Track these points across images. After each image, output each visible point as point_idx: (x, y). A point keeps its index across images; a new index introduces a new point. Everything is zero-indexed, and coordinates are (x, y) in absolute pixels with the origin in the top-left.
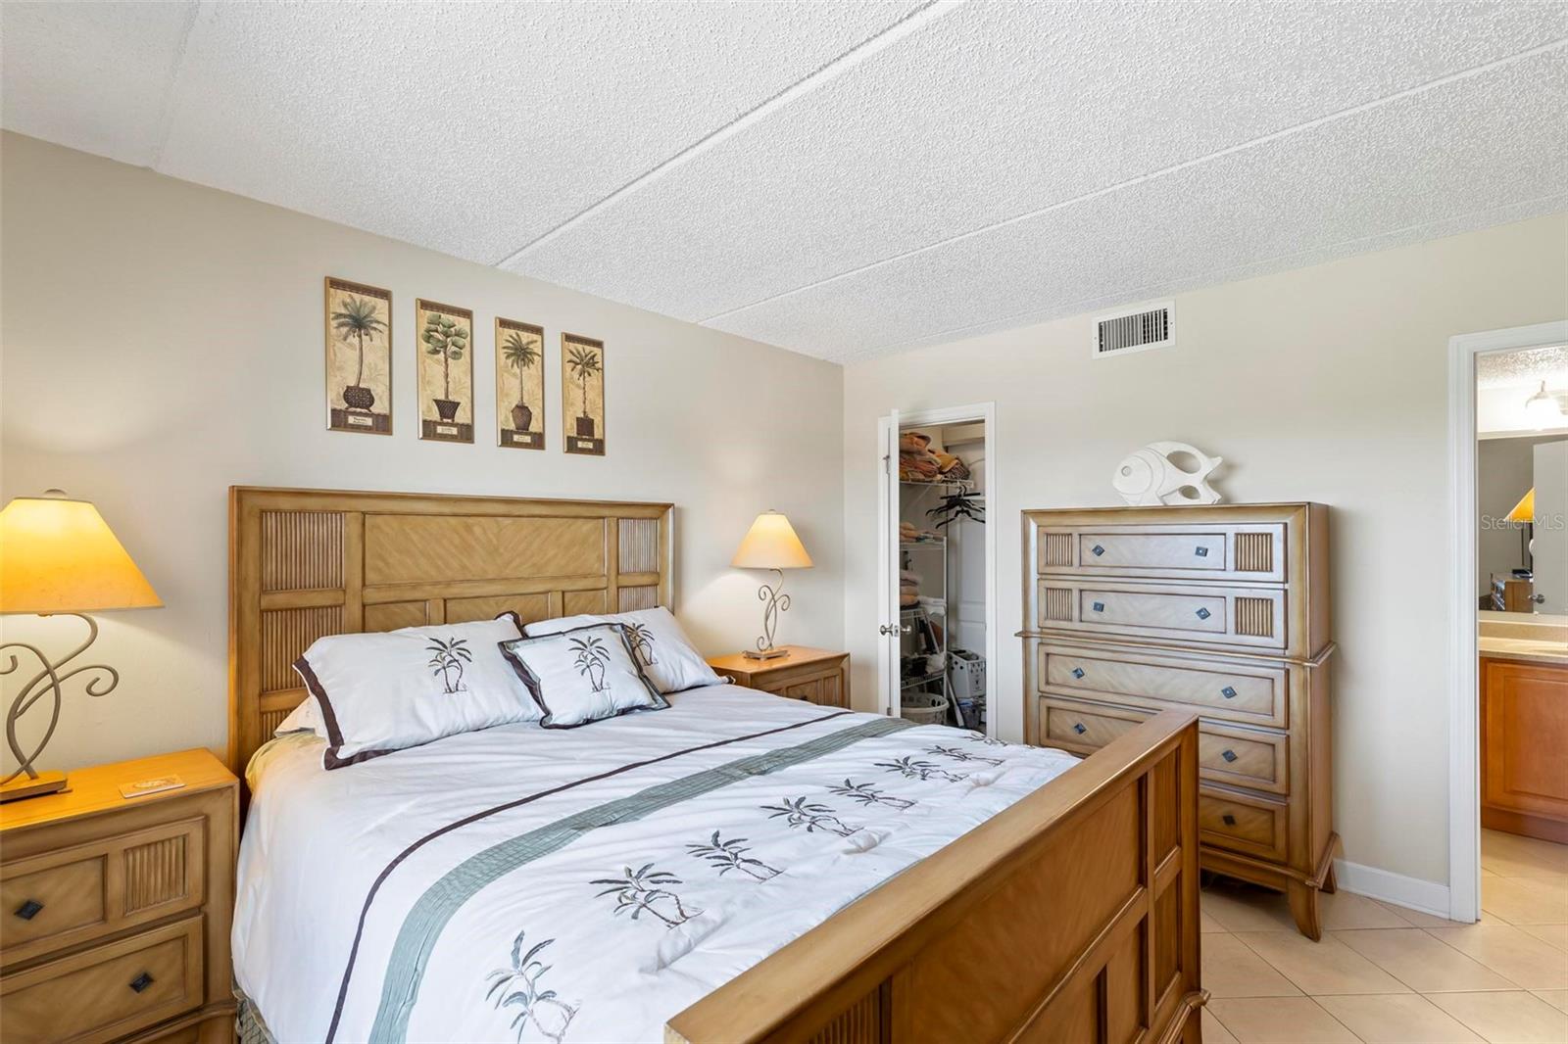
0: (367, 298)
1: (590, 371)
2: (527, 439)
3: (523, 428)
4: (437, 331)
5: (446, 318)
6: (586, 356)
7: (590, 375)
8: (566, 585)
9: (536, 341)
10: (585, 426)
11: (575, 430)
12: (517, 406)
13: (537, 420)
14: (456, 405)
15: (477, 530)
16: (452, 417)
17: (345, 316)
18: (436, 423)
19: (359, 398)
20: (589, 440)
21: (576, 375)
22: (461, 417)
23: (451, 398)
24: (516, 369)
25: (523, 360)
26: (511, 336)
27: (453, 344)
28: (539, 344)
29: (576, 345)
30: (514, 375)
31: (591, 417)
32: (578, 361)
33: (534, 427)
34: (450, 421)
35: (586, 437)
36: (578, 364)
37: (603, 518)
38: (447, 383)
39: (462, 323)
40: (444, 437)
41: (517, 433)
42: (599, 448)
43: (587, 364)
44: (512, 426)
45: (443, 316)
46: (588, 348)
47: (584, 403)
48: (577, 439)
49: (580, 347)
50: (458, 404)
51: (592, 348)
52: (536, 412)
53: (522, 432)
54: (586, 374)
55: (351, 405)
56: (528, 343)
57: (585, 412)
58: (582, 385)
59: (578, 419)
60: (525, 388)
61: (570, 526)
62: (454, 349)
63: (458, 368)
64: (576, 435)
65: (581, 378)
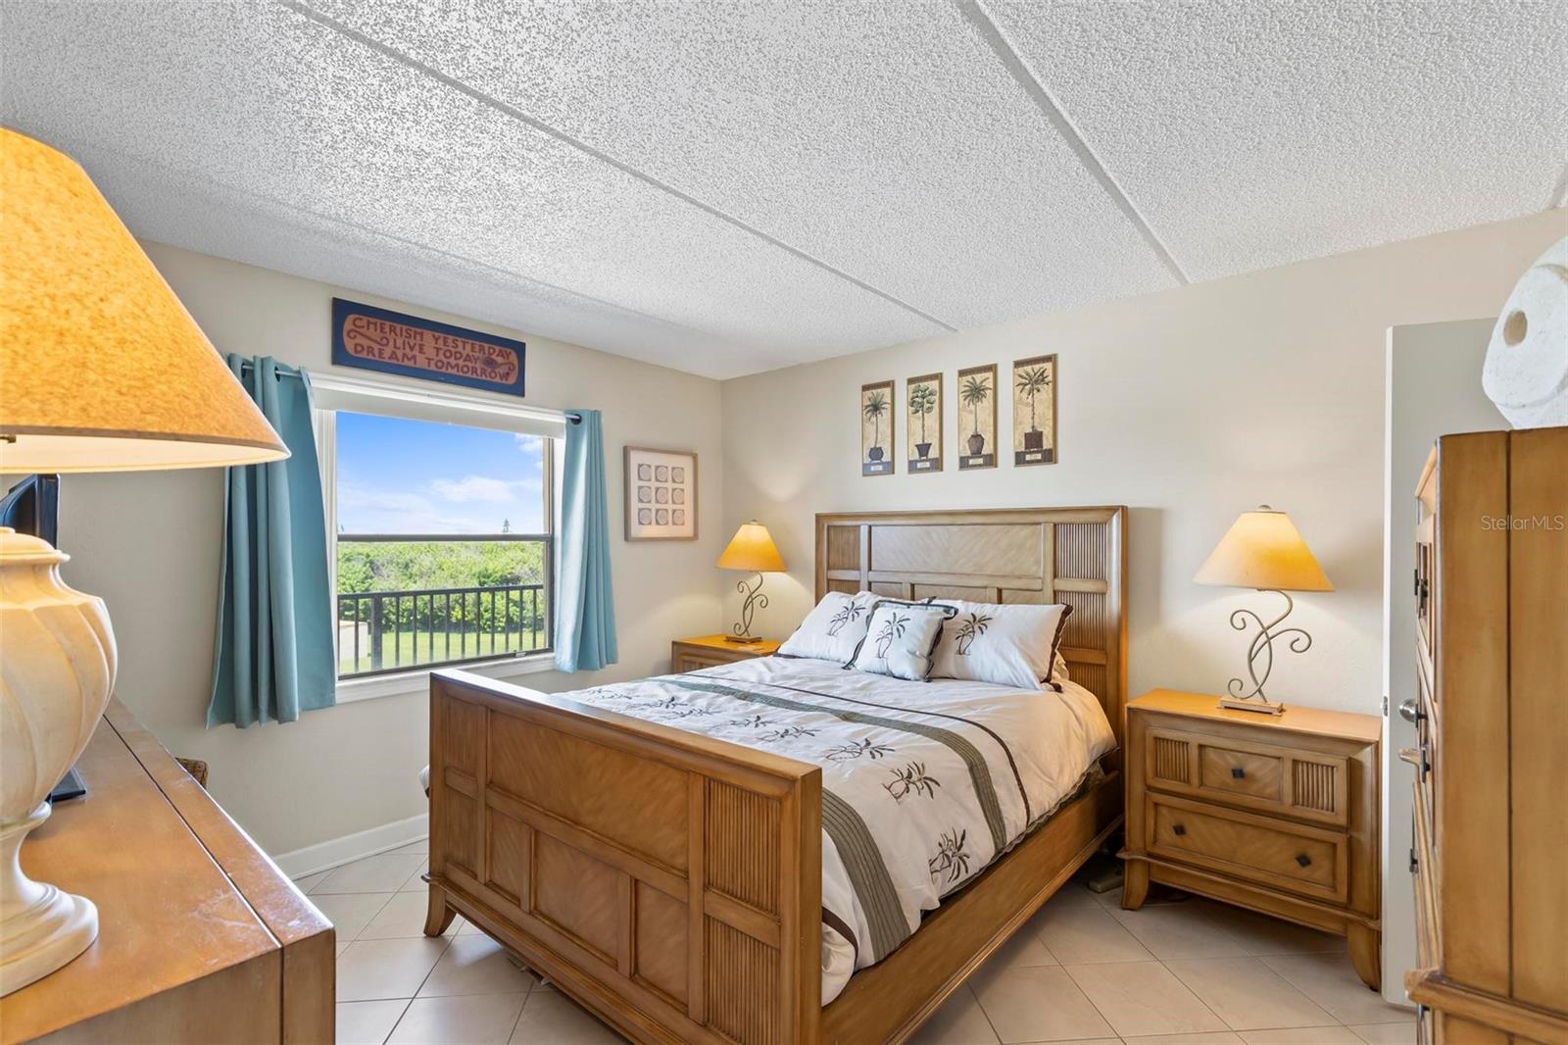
0: (879, 390)
1: (1039, 386)
2: (980, 461)
3: (977, 453)
4: (917, 397)
5: (923, 385)
6: (1038, 372)
7: (1038, 391)
8: (1002, 584)
9: (988, 378)
10: (1033, 440)
11: (1023, 445)
12: (972, 436)
13: (988, 444)
14: (929, 446)
15: (934, 536)
16: (927, 455)
17: (869, 406)
18: (917, 461)
19: (876, 453)
20: (1037, 452)
21: (1024, 395)
22: (933, 453)
23: (926, 442)
24: (972, 407)
25: (978, 397)
26: (968, 382)
27: (928, 402)
28: (991, 380)
29: (1025, 368)
30: (971, 412)
31: (1040, 430)
32: (1027, 381)
33: (987, 449)
34: (925, 458)
35: (1036, 448)
36: (1026, 385)
37: (1040, 524)
38: (924, 431)
39: (934, 385)
40: (922, 470)
41: (971, 458)
42: (1049, 457)
43: (1036, 382)
44: (969, 453)
45: (921, 384)
46: (1037, 367)
47: (1033, 418)
48: (1025, 453)
49: (1028, 368)
50: (930, 444)
51: (1041, 365)
52: (988, 437)
53: (979, 455)
54: (1035, 391)
55: (873, 460)
56: (982, 382)
57: (1033, 427)
58: (1031, 402)
59: (1026, 434)
60: (979, 420)
61: (1009, 531)
62: (929, 405)
63: (931, 419)
64: (1023, 450)
65: (1030, 396)
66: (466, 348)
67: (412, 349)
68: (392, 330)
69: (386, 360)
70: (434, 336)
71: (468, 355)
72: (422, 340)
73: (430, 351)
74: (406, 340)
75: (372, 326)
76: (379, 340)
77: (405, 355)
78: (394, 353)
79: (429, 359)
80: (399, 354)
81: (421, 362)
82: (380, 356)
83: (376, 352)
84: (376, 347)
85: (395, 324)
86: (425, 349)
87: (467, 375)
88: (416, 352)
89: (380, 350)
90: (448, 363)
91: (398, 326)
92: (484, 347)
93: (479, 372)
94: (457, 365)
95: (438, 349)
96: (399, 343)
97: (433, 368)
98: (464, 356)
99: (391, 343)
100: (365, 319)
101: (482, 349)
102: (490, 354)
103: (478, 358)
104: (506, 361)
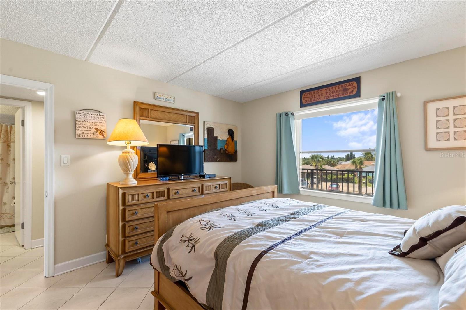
66: (336, 88)
67: (319, 96)
68: (314, 93)
69: (313, 102)
70: (325, 89)
71: (337, 91)
72: (322, 92)
73: (324, 95)
74: (318, 94)
75: (309, 94)
76: (310, 97)
77: (317, 99)
78: (314, 99)
79: (324, 97)
80: (316, 99)
81: (322, 99)
82: (311, 102)
83: (310, 101)
84: (310, 99)
85: (314, 91)
86: (323, 94)
87: (337, 97)
88: (320, 96)
89: (311, 100)
90: (330, 96)
91: (315, 91)
92: (343, 85)
93: (341, 95)
94: (333, 95)
95: (327, 93)
96: (316, 96)
97: (326, 99)
98: (336, 91)
99: (314, 97)
100: (307, 93)
101: (342, 86)
102: (345, 87)
103: (341, 90)
104: (352, 86)
